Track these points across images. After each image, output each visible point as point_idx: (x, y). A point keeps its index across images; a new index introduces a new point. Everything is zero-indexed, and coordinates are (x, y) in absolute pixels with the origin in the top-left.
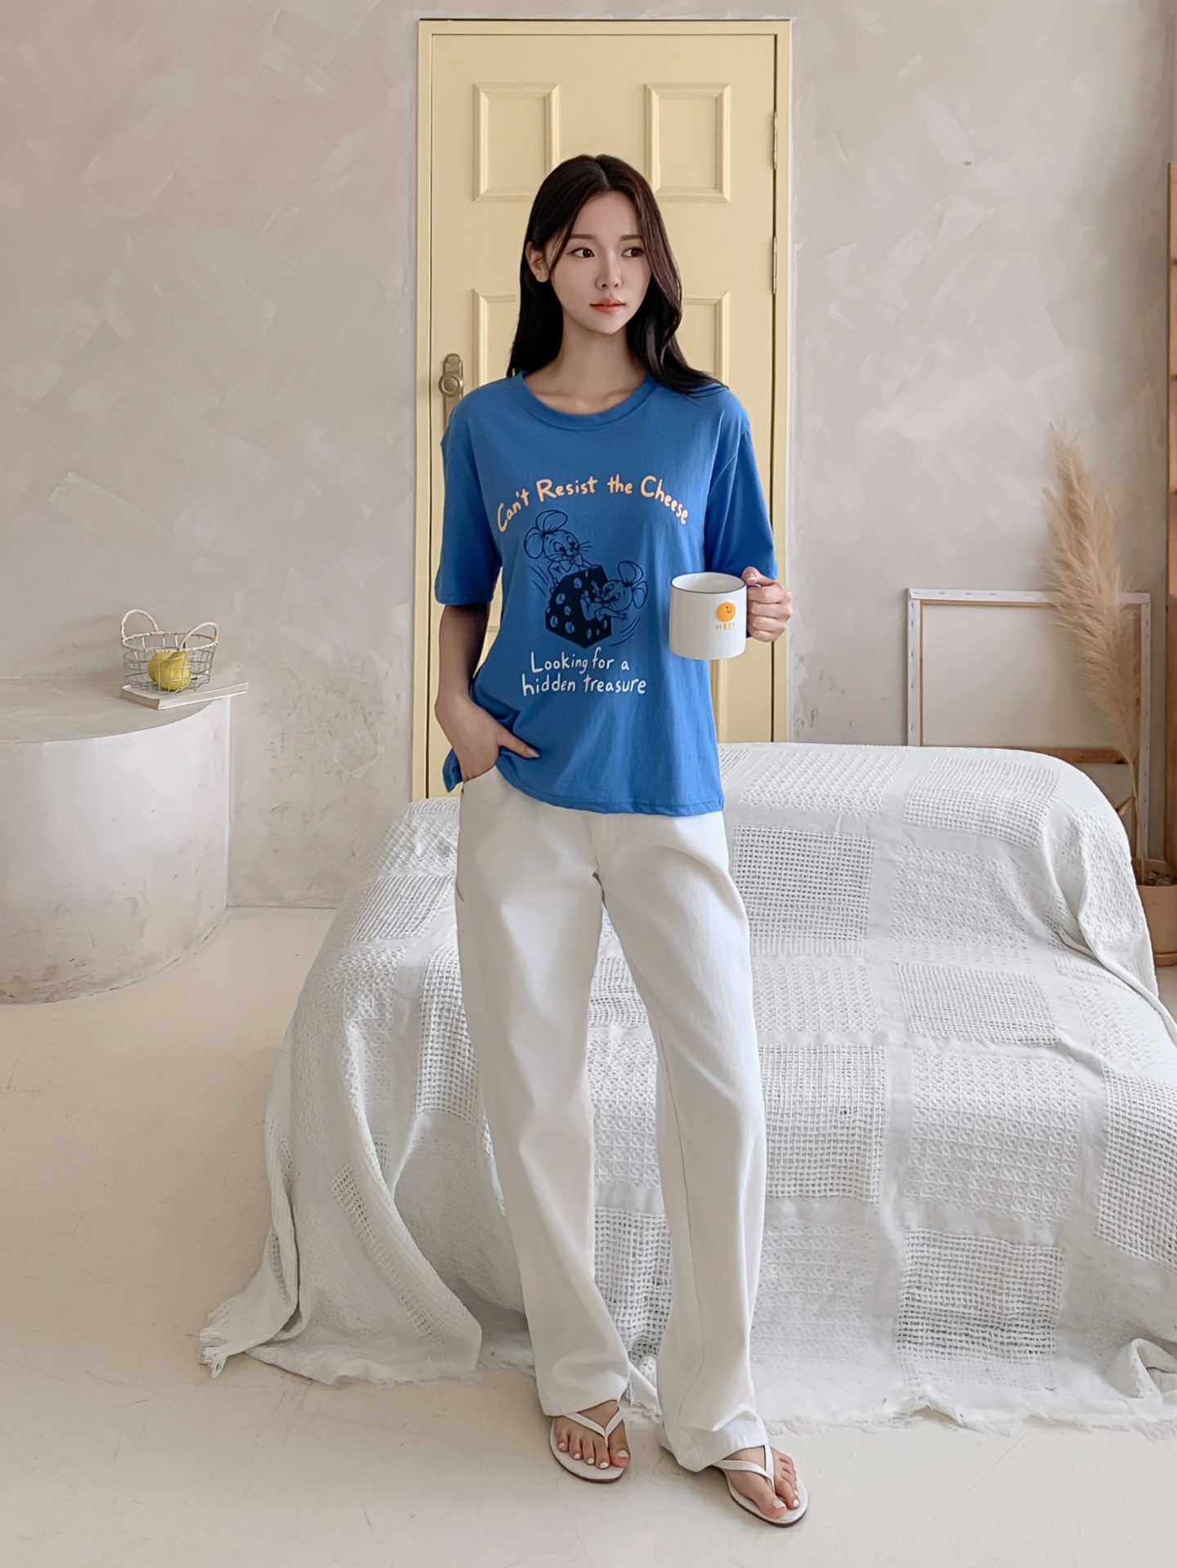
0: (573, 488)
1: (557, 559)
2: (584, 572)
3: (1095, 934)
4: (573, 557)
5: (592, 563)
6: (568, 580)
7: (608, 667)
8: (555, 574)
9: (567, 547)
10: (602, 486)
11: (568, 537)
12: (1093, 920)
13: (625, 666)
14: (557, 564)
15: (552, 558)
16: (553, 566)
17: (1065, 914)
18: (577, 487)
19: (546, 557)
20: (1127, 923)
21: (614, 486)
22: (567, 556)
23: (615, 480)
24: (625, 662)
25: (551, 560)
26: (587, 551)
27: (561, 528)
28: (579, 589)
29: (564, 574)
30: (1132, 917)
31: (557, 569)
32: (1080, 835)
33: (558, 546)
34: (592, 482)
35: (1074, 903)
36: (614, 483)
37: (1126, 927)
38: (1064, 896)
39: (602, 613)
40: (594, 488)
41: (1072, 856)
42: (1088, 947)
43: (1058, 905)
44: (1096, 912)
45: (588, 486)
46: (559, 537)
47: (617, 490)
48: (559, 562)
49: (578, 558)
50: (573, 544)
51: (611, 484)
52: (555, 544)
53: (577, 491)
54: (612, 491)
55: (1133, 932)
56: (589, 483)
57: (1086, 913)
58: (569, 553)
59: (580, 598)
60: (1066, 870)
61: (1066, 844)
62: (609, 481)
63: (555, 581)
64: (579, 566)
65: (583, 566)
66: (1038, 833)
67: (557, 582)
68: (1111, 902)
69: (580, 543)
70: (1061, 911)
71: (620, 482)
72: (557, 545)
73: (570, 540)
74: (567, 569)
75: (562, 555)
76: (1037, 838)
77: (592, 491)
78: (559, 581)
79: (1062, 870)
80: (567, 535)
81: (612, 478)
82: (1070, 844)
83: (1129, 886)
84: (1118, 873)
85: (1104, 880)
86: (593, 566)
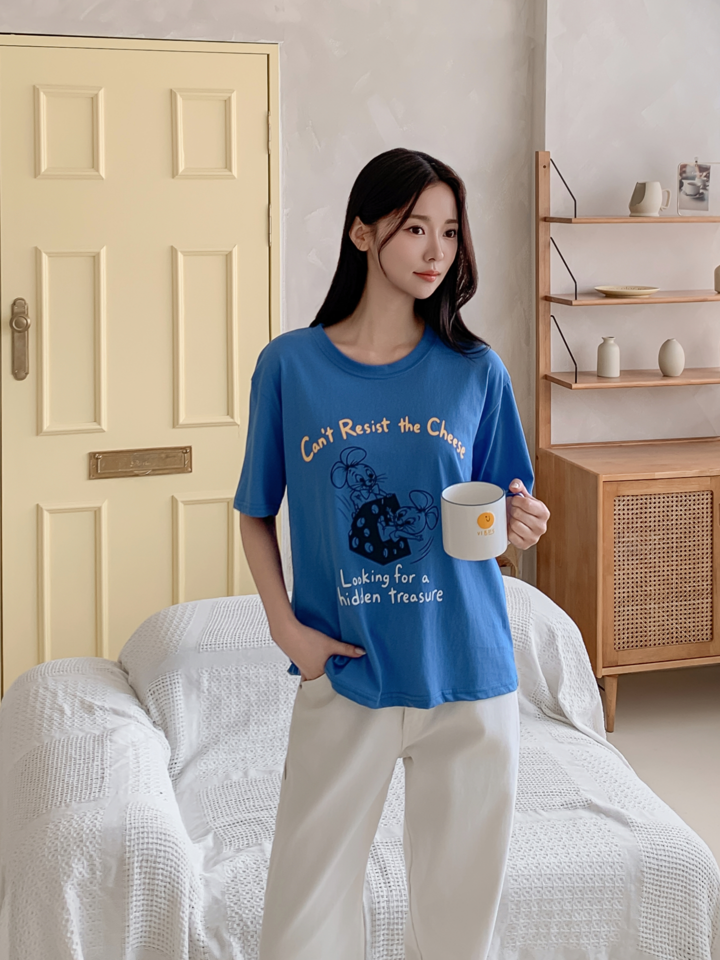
0: (370, 427)
1: (358, 489)
2: (381, 499)
3: (570, 706)
4: (371, 487)
5: (387, 492)
6: (368, 506)
7: (410, 581)
8: (357, 501)
9: (366, 478)
10: (394, 426)
11: (367, 470)
12: (567, 696)
13: (425, 579)
14: (358, 493)
15: (354, 487)
16: (354, 495)
17: (548, 695)
18: (373, 427)
19: (349, 486)
20: (588, 695)
21: (405, 426)
22: (366, 486)
23: (404, 421)
24: (425, 576)
25: (353, 489)
26: (383, 482)
27: (361, 462)
28: (376, 515)
29: (364, 501)
30: (591, 690)
31: (358, 497)
32: (556, 637)
33: (359, 478)
34: (385, 422)
35: (554, 687)
36: (404, 423)
37: (587, 699)
38: (546, 681)
39: (397, 535)
40: (387, 428)
41: (552, 653)
42: (566, 718)
43: (543, 688)
44: (567, 690)
45: (382, 426)
46: (360, 470)
47: (407, 430)
48: (360, 491)
49: (375, 488)
50: (371, 476)
51: (402, 424)
52: (356, 475)
53: (374, 430)
54: (403, 431)
55: (592, 701)
56: (382, 423)
57: (562, 692)
58: (368, 483)
59: (377, 522)
60: (547, 663)
61: (546, 643)
62: (400, 422)
63: (356, 507)
64: (376, 495)
65: (379, 494)
66: (529, 639)
67: (358, 508)
68: (577, 681)
69: (377, 475)
70: (545, 693)
71: (409, 423)
72: (358, 476)
73: (369, 472)
74: (367, 497)
75: (362, 486)
76: (528, 643)
77: (386, 430)
78: (360, 507)
79: (544, 663)
80: (366, 468)
81: (402, 420)
82: (549, 644)
83: (587, 669)
84: (579, 660)
85: (572, 667)
86: (387, 494)
